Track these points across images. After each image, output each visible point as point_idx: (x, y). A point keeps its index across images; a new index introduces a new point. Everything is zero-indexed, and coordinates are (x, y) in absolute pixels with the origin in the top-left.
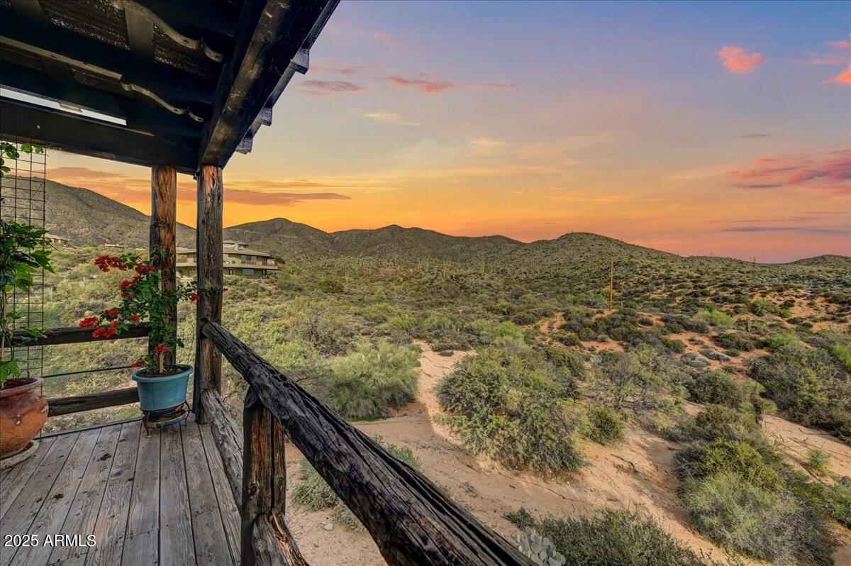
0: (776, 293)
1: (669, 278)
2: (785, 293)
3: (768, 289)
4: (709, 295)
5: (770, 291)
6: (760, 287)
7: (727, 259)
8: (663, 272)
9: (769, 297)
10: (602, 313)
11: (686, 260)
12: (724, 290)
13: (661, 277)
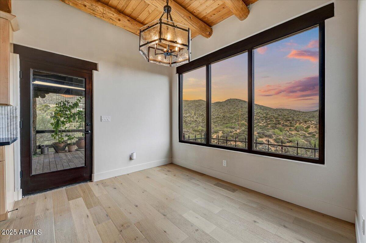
0: (304, 123)
1: (267, 118)
2: (307, 123)
3: (301, 121)
4: (281, 124)
5: (302, 122)
6: (299, 121)
7: (290, 109)
8: (265, 115)
9: (301, 125)
10: (236, 131)
11: (274, 110)
12: (286, 122)
13: (264, 117)
